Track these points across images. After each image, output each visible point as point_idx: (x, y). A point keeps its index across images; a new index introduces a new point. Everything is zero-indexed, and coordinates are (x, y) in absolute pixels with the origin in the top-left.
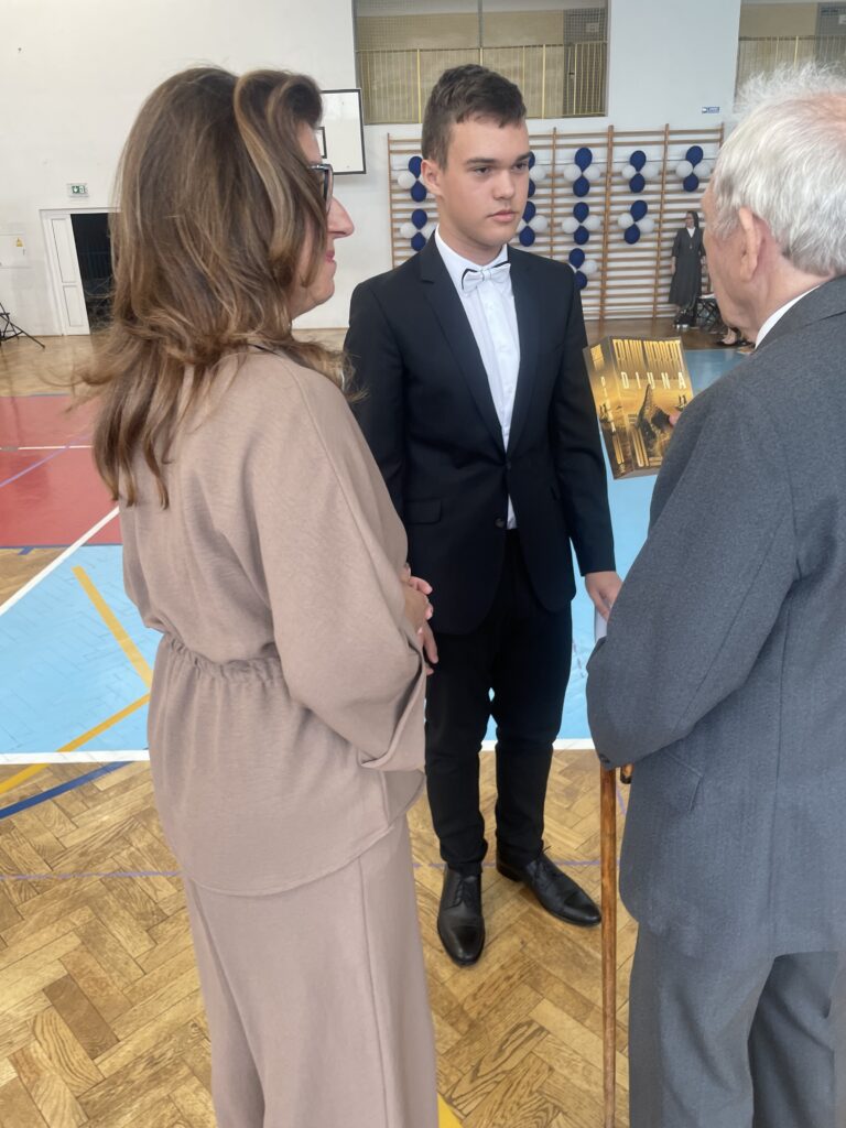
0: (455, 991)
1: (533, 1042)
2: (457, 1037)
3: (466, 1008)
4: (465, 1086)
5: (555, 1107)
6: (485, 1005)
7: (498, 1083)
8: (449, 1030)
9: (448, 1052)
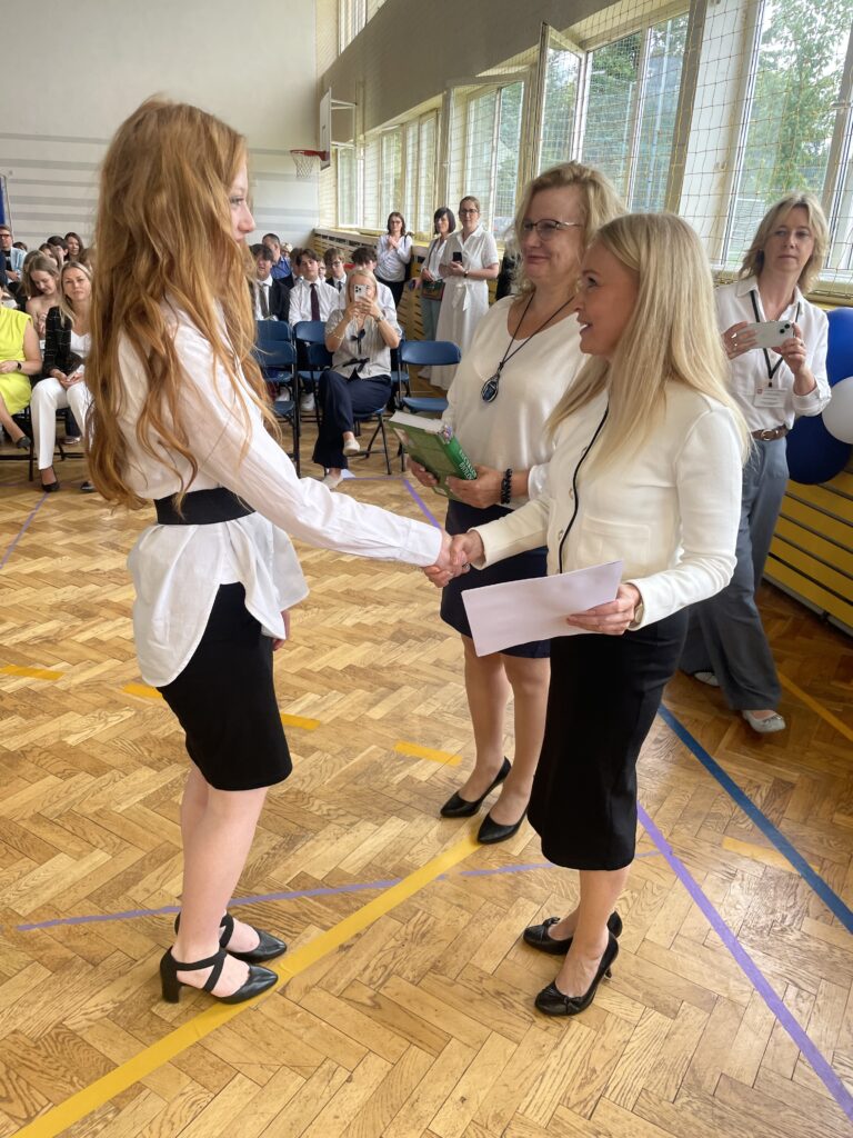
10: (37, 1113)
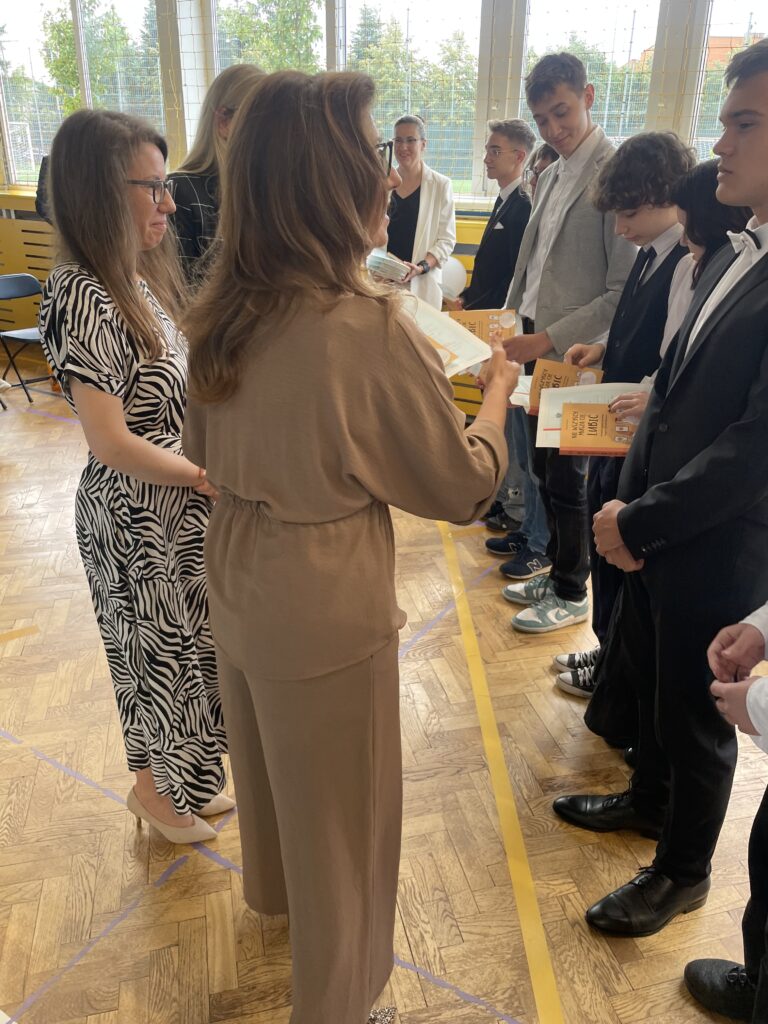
0: (441, 821)
1: (413, 769)
2: (458, 793)
3: (441, 807)
4: (471, 767)
5: (427, 736)
6: (426, 802)
7: (451, 761)
8: (461, 800)
9: (470, 788)
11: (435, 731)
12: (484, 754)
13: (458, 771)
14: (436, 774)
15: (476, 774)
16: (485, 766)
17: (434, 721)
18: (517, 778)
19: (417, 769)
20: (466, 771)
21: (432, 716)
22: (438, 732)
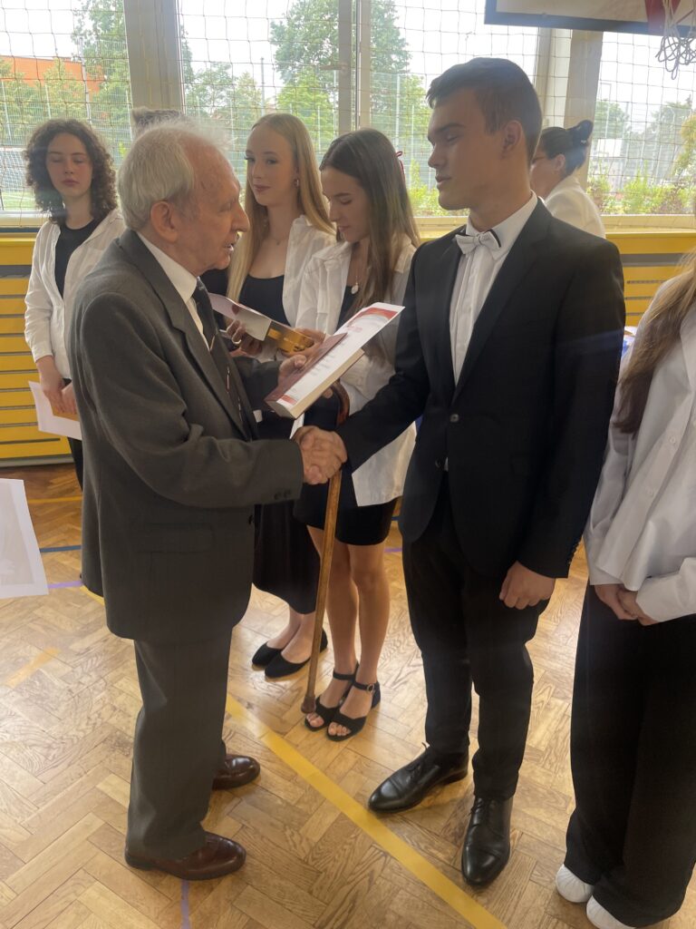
1: (328, 914)
4: (377, 867)
7: (352, 874)
9: (397, 892)
10: (381, 851)
11: (307, 851)
12: (374, 842)
13: (370, 881)
14: (354, 901)
15: (387, 871)
16: (386, 854)
17: (296, 838)
18: (423, 846)
19: (331, 910)
20: (376, 876)
21: (288, 832)
22: (312, 849)
